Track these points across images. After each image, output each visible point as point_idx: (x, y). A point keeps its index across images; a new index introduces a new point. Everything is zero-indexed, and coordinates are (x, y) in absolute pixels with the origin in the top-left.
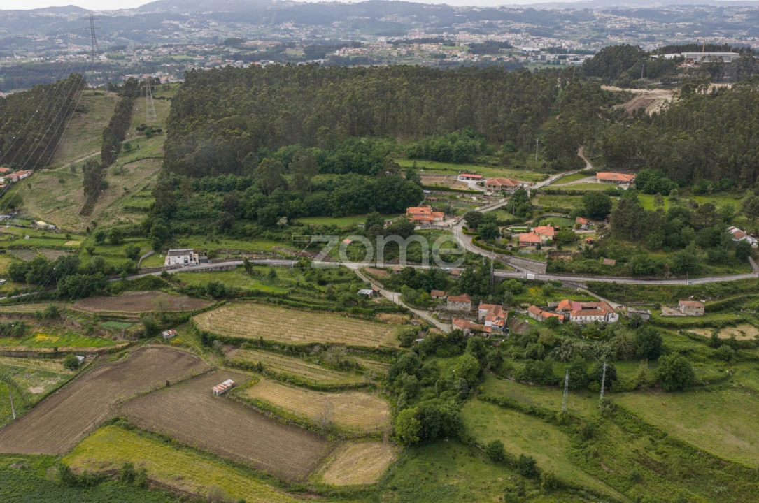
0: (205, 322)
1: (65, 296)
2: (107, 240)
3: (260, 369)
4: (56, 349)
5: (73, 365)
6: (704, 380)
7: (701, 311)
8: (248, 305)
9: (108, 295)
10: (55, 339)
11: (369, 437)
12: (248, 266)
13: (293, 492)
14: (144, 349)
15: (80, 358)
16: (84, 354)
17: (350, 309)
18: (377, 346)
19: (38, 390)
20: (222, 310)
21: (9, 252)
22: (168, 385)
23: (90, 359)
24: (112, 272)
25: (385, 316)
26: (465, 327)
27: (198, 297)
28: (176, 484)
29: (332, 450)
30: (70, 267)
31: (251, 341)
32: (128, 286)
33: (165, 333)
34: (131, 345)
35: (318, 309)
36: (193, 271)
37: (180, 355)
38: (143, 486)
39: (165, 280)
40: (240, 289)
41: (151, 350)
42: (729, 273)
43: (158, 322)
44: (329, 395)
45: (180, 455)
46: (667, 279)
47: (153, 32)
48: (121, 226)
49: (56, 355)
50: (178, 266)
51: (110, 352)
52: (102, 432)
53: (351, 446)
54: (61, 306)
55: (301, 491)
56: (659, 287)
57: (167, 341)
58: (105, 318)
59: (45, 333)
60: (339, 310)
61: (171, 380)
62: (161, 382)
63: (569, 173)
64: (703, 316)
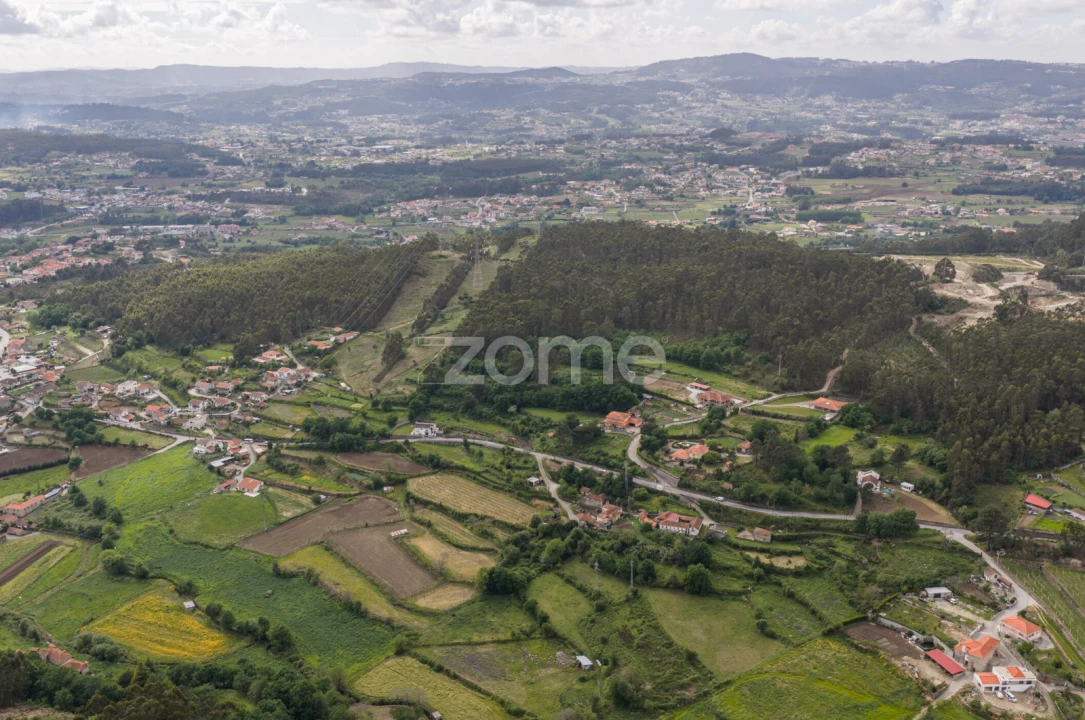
0: (413, 486)
1: (333, 449)
2: (380, 407)
3: (429, 525)
4: (310, 487)
5: (317, 501)
6: (724, 591)
7: (769, 539)
8: (452, 477)
9: (362, 453)
10: (314, 480)
11: (464, 583)
12: (466, 445)
13: (394, 605)
14: (367, 498)
15: (323, 497)
16: (326, 494)
17: (517, 492)
18: (514, 523)
19: (288, 514)
20: (432, 477)
21: (312, 406)
22: (367, 526)
23: (330, 499)
24: (370, 435)
25: (537, 502)
26: (581, 520)
27: (422, 464)
28: (333, 587)
29: (437, 587)
30: (342, 426)
31: (435, 504)
32: (378, 448)
33: (385, 489)
34: (360, 493)
35: (497, 488)
36: (429, 443)
37: (388, 506)
38: (315, 584)
39: (405, 447)
40: (452, 463)
41: (372, 499)
42: (826, 512)
43: (383, 479)
44: (462, 552)
45: (347, 571)
46: (767, 508)
47: (643, 108)
48: (397, 396)
49: (309, 492)
50: (420, 436)
51: (345, 496)
52: (310, 549)
53: (450, 587)
54: (327, 456)
55: (399, 605)
56: (753, 513)
57: (384, 494)
58: (351, 471)
59: (310, 475)
60: (510, 491)
61: (370, 523)
62: (362, 523)
63: (794, 394)
64: (768, 543)
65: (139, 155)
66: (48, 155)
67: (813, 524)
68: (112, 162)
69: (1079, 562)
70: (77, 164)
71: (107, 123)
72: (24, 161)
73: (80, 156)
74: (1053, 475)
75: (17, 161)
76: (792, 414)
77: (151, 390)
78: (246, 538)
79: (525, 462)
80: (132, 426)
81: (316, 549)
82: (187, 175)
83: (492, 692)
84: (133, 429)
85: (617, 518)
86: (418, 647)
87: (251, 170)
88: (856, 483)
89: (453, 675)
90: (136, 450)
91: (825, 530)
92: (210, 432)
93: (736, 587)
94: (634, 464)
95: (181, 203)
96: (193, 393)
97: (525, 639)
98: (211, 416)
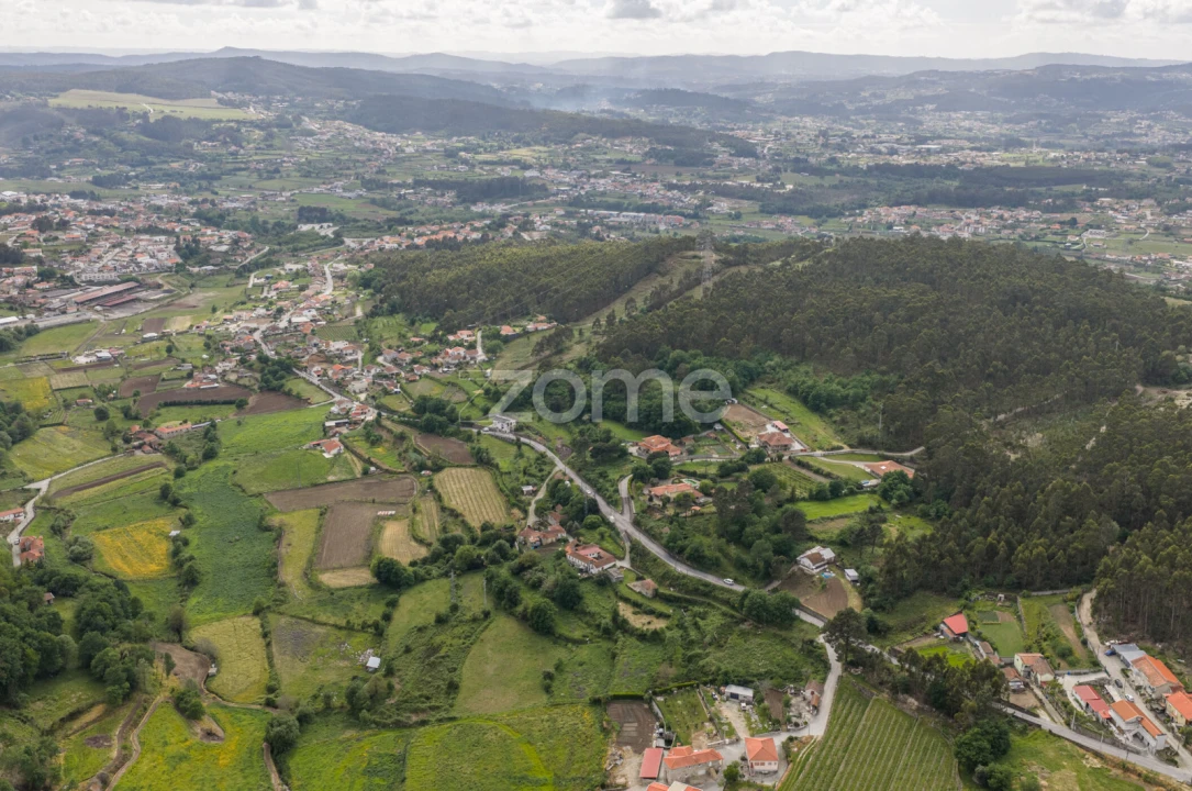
0: (443, 474)
1: (419, 427)
3: (417, 512)
4: (373, 458)
5: (366, 473)
6: (562, 635)
7: (650, 593)
8: (484, 473)
9: (438, 436)
10: (383, 453)
13: (304, 573)
14: (406, 478)
15: (373, 469)
16: (378, 467)
17: (509, 498)
18: (472, 525)
19: (332, 478)
20: (467, 470)
22: (374, 501)
23: (378, 472)
24: (454, 420)
25: (514, 510)
27: (473, 456)
28: (284, 546)
29: (354, 567)
31: (439, 495)
32: (455, 434)
33: (424, 472)
34: (404, 473)
35: (502, 491)
36: (496, 437)
37: (412, 488)
38: (276, 540)
39: (475, 437)
40: (495, 460)
41: (408, 479)
42: (735, 581)
43: (429, 463)
44: (412, 542)
45: (312, 536)
49: (369, 463)
51: (391, 473)
52: (311, 511)
53: (363, 568)
54: (410, 433)
55: (308, 574)
56: (664, 564)
57: (419, 477)
58: (416, 450)
59: (384, 448)
60: (507, 496)
61: (377, 500)
62: (370, 498)
63: (870, 452)
64: (649, 599)
65: (658, 141)
66: (576, 137)
67: (707, 590)
68: (629, 147)
69: (916, 703)
70: (597, 147)
71: (671, 109)
72: (551, 141)
73: (604, 139)
74: (1020, 600)
75: (545, 141)
76: (835, 473)
77: (354, 352)
78: (277, 491)
79: (541, 470)
80: (315, 380)
81: (315, 512)
82: (692, 165)
83: (278, 666)
84: (312, 383)
85: (549, 541)
86: (274, 611)
87: (762, 163)
88: (796, 556)
89: (268, 645)
90: (300, 402)
91: (715, 598)
92: (362, 397)
93: (577, 634)
94: (617, 491)
95: (655, 191)
96: (380, 359)
97: (358, 631)
98: (374, 383)
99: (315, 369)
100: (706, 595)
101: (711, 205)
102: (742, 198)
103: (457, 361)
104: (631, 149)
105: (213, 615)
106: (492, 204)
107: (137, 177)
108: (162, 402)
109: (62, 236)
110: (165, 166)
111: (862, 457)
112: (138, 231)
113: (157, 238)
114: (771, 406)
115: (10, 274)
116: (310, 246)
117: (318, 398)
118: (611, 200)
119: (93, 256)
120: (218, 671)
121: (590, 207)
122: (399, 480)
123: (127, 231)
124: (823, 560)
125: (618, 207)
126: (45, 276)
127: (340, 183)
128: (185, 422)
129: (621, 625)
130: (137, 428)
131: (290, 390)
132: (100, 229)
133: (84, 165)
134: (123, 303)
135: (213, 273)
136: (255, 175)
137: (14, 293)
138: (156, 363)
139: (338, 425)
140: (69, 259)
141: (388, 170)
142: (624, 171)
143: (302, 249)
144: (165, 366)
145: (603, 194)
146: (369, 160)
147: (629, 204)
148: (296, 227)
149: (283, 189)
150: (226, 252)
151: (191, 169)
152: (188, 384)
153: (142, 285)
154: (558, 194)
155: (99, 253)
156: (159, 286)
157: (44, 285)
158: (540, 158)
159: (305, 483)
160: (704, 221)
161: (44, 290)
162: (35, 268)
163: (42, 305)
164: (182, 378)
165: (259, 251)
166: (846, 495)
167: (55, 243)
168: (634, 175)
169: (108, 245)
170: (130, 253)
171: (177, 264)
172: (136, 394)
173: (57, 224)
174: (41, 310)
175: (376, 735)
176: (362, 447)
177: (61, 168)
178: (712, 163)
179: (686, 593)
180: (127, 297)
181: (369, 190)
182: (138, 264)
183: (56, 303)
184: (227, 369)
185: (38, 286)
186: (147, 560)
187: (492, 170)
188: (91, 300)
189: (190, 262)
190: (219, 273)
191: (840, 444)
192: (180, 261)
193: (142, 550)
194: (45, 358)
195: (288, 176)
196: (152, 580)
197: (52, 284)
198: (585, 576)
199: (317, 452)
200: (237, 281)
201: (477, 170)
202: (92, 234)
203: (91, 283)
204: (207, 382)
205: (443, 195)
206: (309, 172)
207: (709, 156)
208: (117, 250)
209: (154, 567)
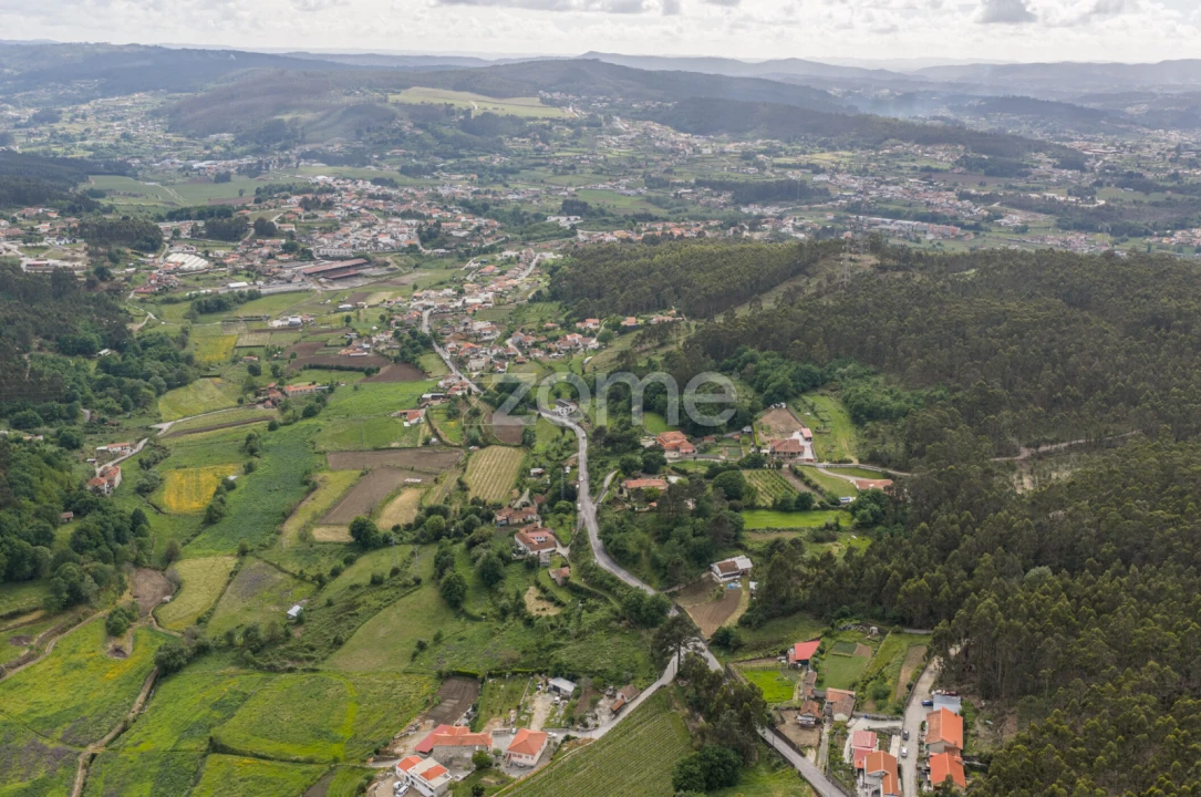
0: (484, 451)
3: (438, 483)
4: (440, 430)
5: (427, 443)
6: (464, 610)
7: (561, 581)
8: (521, 454)
10: (453, 426)
14: (456, 451)
15: (434, 440)
16: (440, 439)
19: (395, 445)
20: (510, 449)
22: (412, 469)
23: (436, 443)
25: (515, 490)
28: (308, 500)
33: (471, 448)
34: (458, 446)
36: (552, 421)
37: (455, 461)
39: (535, 419)
41: (459, 453)
42: (643, 579)
43: (482, 439)
45: (338, 494)
51: (448, 445)
52: (355, 472)
54: (485, 409)
56: (593, 556)
58: (478, 427)
62: (410, 466)
63: (875, 469)
64: (558, 586)
67: (611, 584)
68: (941, 154)
70: (906, 154)
76: (823, 485)
77: (493, 332)
78: (341, 451)
79: (560, 455)
80: (447, 356)
81: (358, 473)
82: (1006, 175)
83: (221, 602)
84: (441, 358)
85: (516, 521)
86: (253, 555)
87: (1086, 175)
88: (712, 562)
89: (229, 583)
90: (423, 373)
91: (614, 594)
92: (475, 374)
93: (477, 612)
94: (603, 480)
95: (945, 201)
96: (509, 342)
97: (308, 582)
98: (491, 362)
99: (450, 346)
100: (608, 589)
101: (1002, 217)
102: (1040, 211)
103: (568, 347)
104: (942, 157)
105: (206, 552)
106: (765, 205)
107: (442, 168)
108: (307, 364)
109: (323, 215)
110: (474, 160)
111: (864, 473)
112: (395, 214)
113: (408, 222)
114: (816, 414)
115: (262, 245)
116: (543, 236)
117: (440, 372)
118: (892, 207)
119: (339, 234)
120: (171, 600)
121: (865, 213)
122: (451, 452)
123: (386, 215)
124: (737, 569)
125: (896, 215)
126: (288, 249)
127: (625, 181)
128: (314, 383)
129: (519, 607)
130: (273, 385)
131: (419, 363)
132: (363, 211)
133: (404, 156)
134: (347, 277)
135: (443, 256)
136: (551, 171)
137: (258, 262)
138: (332, 330)
139: (434, 398)
140: (316, 235)
141: (676, 170)
142: (923, 179)
143: (536, 238)
144: (335, 334)
145: (888, 201)
146: (663, 160)
147: (909, 213)
148: (546, 219)
149: (570, 185)
150: (464, 238)
151: (495, 163)
152: (343, 351)
153: (370, 262)
154: (837, 199)
155: (347, 232)
156: (386, 264)
157: (285, 257)
158: (839, 163)
159: (367, 446)
160: (982, 233)
161: (282, 261)
162: (283, 241)
163: (275, 273)
164: (343, 345)
165: (497, 239)
166: (816, 509)
167: (315, 220)
168: (931, 183)
169: (358, 225)
170: (375, 233)
171: (411, 246)
172: (293, 356)
173: (324, 204)
174: (271, 277)
175: (247, 674)
176: (438, 420)
177: (382, 158)
178: (1027, 174)
179: (593, 585)
180: (352, 272)
181: (650, 188)
182: (376, 243)
183: (288, 273)
184: (382, 340)
185: (280, 257)
186: (195, 498)
187: (783, 174)
188: (318, 273)
189: (426, 245)
190: (448, 256)
191: (852, 458)
192: (417, 242)
193: (197, 489)
194: (249, 320)
195: (582, 172)
196: (185, 516)
197: (292, 256)
198: (520, 557)
199: (399, 421)
200: (457, 264)
201: (768, 173)
202: (352, 215)
203: (326, 257)
204: (361, 350)
205: (719, 195)
206: (602, 169)
207: (1027, 166)
208: (365, 230)
209: (195, 505)
